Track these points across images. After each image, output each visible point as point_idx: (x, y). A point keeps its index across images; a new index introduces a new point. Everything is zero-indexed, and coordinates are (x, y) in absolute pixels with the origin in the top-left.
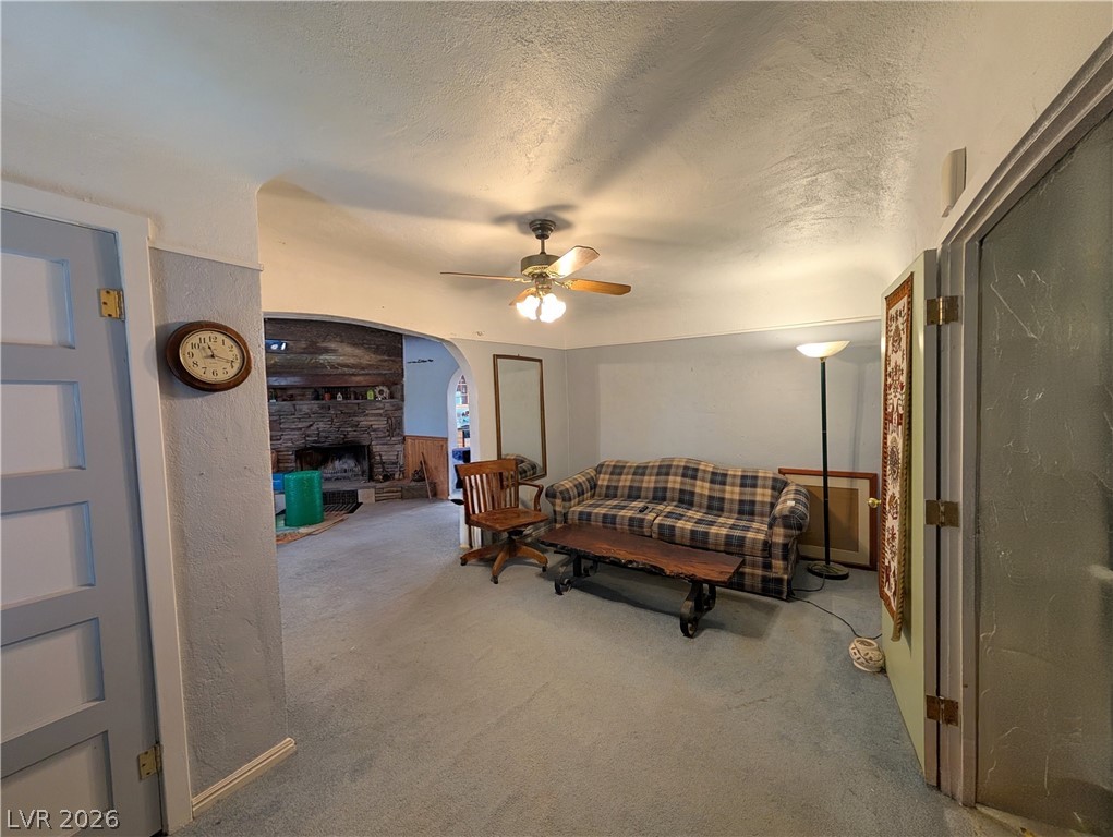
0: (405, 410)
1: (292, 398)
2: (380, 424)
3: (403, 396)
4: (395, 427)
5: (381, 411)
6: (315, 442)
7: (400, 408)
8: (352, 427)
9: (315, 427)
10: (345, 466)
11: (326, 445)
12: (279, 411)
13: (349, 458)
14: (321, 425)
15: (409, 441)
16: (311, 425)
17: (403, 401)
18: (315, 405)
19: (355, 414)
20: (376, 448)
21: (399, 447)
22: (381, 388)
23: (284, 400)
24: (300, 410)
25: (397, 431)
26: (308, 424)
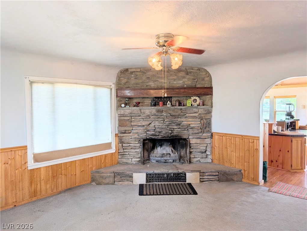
0: (213, 114)
1: (138, 104)
2: (195, 123)
3: (212, 103)
4: (206, 125)
5: (196, 115)
6: (153, 135)
7: (209, 112)
8: (177, 125)
9: (152, 125)
10: (164, 152)
11: (160, 137)
12: (131, 113)
13: (167, 146)
14: (157, 123)
15: (216, 137)
16: (150, 124)
17: (212, 107)
18: (154, 109)
19: (178, 116)
20: (193, 141)
21: (208, 141)
22: (195, 98)
23: (134, 106)
24: (144, 113)
25: (207, 129)
26: (148, 123)
